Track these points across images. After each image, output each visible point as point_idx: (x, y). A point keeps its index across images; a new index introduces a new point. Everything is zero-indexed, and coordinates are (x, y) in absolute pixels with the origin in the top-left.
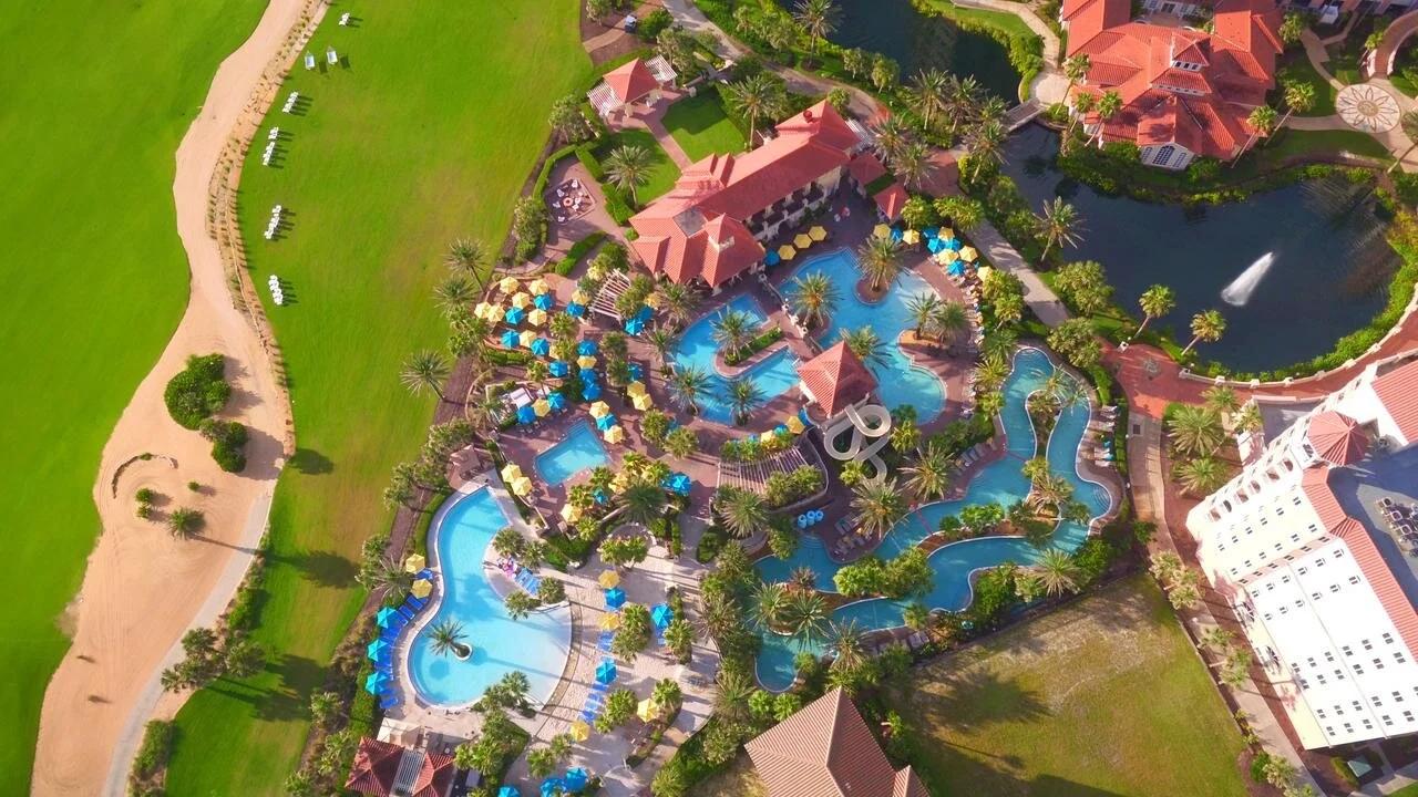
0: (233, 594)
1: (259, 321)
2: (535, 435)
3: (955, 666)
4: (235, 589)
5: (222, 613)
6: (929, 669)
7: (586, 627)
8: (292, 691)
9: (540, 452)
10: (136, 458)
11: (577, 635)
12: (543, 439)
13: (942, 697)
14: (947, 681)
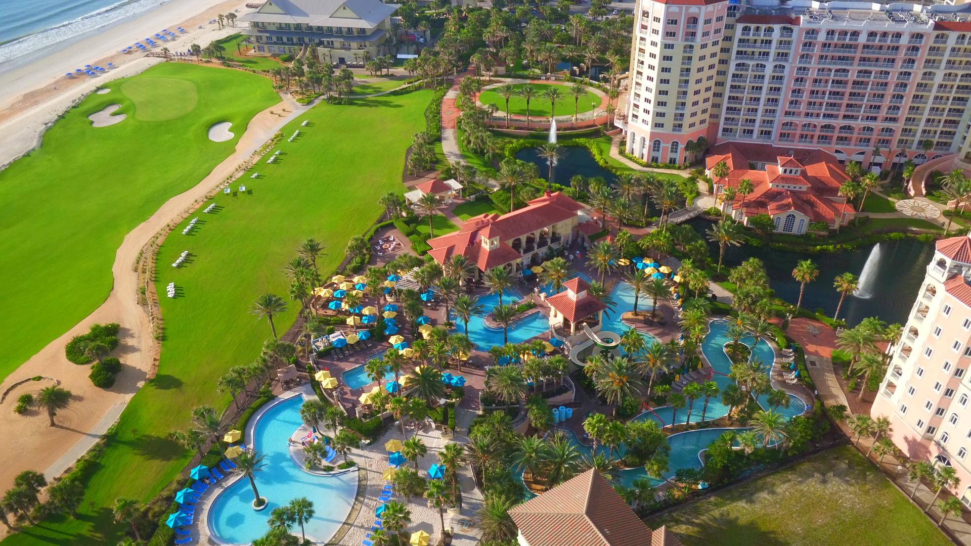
0: (72, 463)
1: (153, 307)
2: (345, 359)
3: (697, 512)
4: (75, 461)
5: (57, 476)
6: (674, 515)
7: (371, 486)
8: (98, 535)
9: (347, 369)
10: (29, 380)
11: (361, 491)
12: (350, 362)
13: (689, 536)
14: (693, 524)
